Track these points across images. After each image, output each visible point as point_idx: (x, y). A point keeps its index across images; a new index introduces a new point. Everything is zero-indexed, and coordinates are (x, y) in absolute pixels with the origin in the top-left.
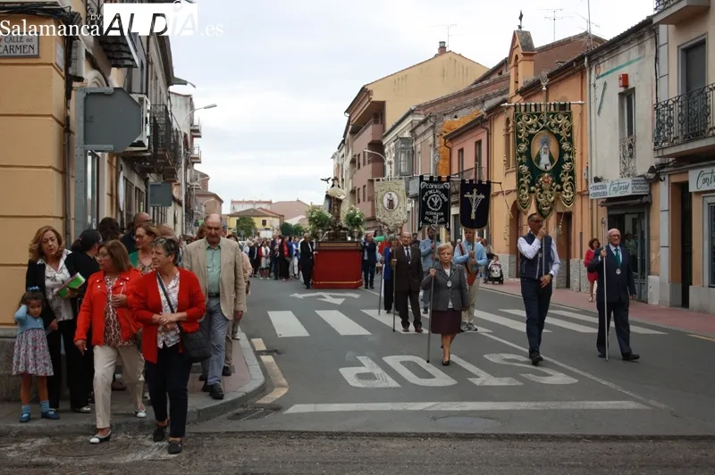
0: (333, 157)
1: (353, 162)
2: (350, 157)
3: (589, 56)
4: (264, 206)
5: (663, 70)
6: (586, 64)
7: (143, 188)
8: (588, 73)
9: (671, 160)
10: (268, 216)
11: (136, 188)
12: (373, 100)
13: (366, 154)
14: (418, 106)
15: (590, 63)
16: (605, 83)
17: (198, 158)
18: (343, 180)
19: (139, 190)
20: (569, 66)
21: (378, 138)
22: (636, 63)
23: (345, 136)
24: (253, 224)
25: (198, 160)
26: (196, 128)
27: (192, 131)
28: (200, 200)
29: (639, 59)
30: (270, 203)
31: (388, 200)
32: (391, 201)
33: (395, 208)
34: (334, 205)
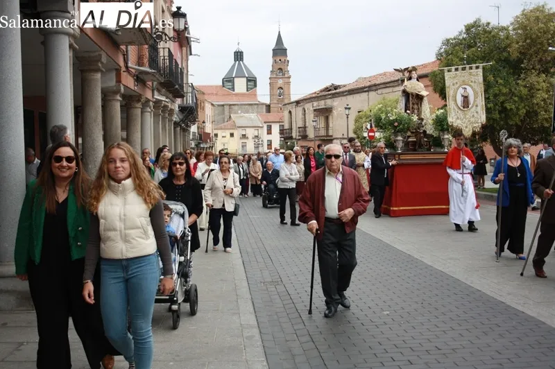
31: (462, 96)
32: (466, 98)
33: (470, 106)
34: (413, 104)
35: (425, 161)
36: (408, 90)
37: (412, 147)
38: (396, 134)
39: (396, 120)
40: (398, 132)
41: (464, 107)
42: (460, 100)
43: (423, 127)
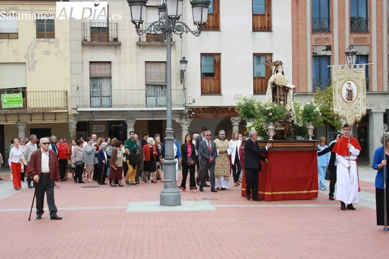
31: (347, 90)
32: (350, 92)
33: (353, 99)
34: (280, 95)
37: (280, 136)
38: (268, 123)
39: (270, 110)
40: (271, 121)
41: (348, 100)
42: (345, 93)
43: (291, 117)
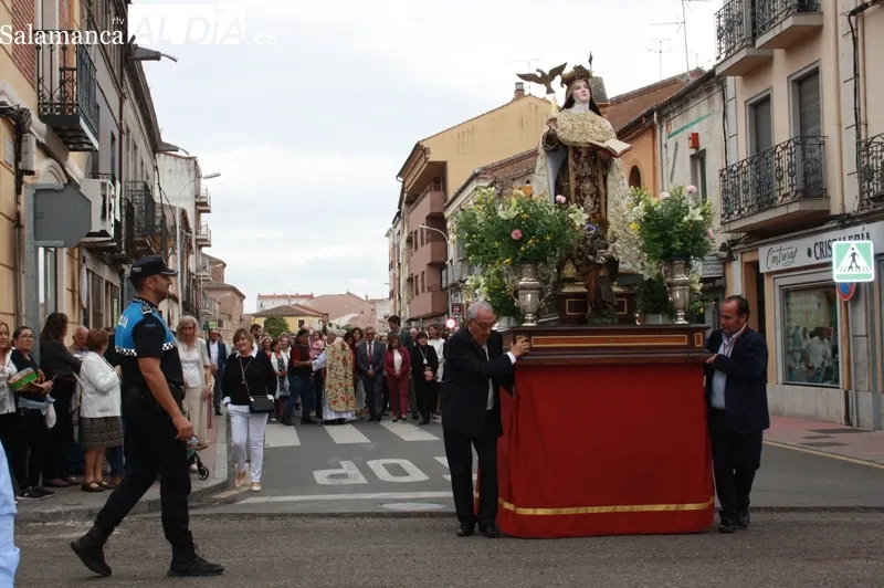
0: (388, 235)
1: (409, 241)
2: (405, 235)
3: (659, 111)
4: (302, 302)
5: (731, 130)
6: (655, 120)
7: (117, 282)
8: (658, 130)
9: (743, 234)
10: (306, 315)
11: (107, 283)
12: (430, 160)
13: (425, 231)
14: (484, 169)
15: (660, 119)
16: (677, 144)
17: (206, 240)
18: (399, 264)
19: (112, 284)
20: (638, 122)
21: (437, 210)
22: (705, 121)
23: (400, 207)
24: (285, 326)
25: (204, 242)
26: (203, 200)
27: (197, 204)
28: (211, 295)
29: (708, 115)
30: (311, 297)
34: (579, 179)
35: (613, 356)
36: (561, 135)
37: (574, 312)
38: (516, 267)
39: (516, 222)
40: (524, 260)
43: (606, 247)
